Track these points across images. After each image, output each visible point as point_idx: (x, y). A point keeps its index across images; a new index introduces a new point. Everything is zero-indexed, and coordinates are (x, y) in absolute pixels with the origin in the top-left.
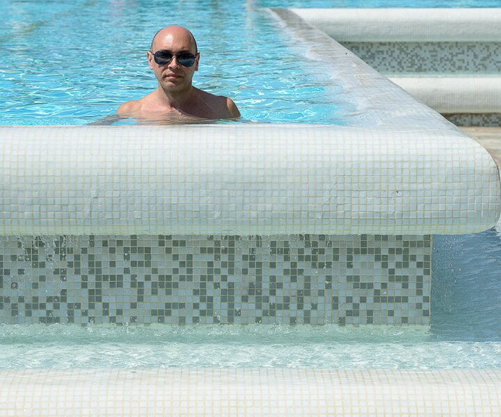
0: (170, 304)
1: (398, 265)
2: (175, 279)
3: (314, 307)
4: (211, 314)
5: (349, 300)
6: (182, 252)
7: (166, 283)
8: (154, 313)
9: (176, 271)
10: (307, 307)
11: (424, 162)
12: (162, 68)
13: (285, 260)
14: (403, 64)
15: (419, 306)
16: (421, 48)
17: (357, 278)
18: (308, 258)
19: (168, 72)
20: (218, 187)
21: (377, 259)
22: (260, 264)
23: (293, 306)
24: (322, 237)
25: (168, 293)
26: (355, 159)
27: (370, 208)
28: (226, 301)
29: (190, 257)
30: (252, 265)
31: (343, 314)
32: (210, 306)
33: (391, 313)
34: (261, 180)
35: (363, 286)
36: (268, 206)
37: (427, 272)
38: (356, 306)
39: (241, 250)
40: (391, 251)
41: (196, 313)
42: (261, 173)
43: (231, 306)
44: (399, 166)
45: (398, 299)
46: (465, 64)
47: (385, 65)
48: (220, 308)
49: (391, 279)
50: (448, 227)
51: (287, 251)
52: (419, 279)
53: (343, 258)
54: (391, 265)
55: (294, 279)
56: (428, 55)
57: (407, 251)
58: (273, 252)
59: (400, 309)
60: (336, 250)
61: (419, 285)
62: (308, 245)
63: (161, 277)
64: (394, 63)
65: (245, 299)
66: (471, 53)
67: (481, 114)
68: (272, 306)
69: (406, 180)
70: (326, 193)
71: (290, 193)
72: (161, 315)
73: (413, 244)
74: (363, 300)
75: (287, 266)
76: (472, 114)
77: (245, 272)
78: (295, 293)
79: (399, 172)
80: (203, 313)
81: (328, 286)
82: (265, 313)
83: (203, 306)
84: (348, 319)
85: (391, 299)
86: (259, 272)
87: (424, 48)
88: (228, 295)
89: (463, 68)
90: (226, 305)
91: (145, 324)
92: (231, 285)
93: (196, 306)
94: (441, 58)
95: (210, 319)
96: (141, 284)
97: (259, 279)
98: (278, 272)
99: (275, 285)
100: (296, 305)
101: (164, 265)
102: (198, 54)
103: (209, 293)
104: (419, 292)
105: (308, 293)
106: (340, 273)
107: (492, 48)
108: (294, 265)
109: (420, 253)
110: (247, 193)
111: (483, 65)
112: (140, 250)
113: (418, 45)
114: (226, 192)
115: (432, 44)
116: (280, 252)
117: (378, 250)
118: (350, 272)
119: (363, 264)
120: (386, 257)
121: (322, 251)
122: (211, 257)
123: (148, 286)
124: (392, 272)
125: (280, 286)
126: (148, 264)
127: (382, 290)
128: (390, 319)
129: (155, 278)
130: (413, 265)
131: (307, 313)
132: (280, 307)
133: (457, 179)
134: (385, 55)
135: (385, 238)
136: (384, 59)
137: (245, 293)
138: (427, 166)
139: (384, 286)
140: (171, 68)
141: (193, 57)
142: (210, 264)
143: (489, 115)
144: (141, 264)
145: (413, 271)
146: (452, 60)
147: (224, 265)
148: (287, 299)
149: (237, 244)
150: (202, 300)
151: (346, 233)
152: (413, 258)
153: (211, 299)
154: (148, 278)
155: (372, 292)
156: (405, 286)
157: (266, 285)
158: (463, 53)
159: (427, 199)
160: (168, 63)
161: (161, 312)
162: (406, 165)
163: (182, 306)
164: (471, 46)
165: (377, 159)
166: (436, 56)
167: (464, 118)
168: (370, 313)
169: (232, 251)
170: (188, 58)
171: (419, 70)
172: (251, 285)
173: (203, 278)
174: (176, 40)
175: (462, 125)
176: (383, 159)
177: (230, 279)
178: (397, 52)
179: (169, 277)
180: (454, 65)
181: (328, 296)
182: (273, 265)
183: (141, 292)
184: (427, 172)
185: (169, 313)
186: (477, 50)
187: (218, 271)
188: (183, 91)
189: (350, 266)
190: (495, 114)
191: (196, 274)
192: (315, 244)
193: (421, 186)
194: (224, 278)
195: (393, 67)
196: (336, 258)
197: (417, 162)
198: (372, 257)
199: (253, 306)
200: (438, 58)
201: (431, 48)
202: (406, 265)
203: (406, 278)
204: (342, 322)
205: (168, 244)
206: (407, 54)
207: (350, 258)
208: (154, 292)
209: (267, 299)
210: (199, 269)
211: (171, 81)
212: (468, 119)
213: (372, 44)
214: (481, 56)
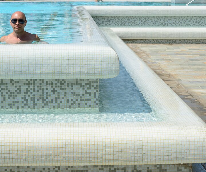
0: (14, 102)
1: (88, 88)
2: (16, 94)
3: (61, 102)
4: (27, 105)
5: (72, 100)
6: (18, 85)
7: (13, 95)
8: (9, 105)
9: (16, 91)
10: (59, 102)
11: (94, 55)
12: (14, 24)
13: (51, 87)
14: (119, 24)
15: (95, 102)
16: (124, 18)
17: (75, 93)
18: (59, 86)
19: (16, 26)
20: (27, 63)
21: (81, 86)
22: (43, 89)
23: (54, 102)
24: (63, 80)
25: (14, 98)
26: (72, 54)
27: (77, 70)
28: (32, 101)
29: (20, 86)
30: (40, 89)
31: (70, 105)
32: (27, 102)
33: (86, 104)
34: (42, 61)
35: (77, 95)
36: (44, 70)
37: (97, 91)
38: (74, 102)
39: (37, 84)
40: (86, 84)
41: (23, 105)
42: (41, 59)
43: (34, 102)
44: (86, 56)
45: (88, 100)
46: (139, 24)
47: (113, 24)
48: (30, 103)
49: (86, 93)
50: (103, 76)
51: (52, 84)
52: (95, 93)
53: (70, 87)
54: (86, 89)
55: (54, 93)
56: (127, 20)
57: (91, 84)
58: (47, 84)
59: (89, 103)
60: (68, 84)
61: (95, 95)
62: (58, 82)
63: (11, 93)
64: (116, 23)
65: (38, 100)
66: (140, 20)
67: (143, 40)
68: (47, 102)
69: (89, 61)
70: (63, 65)
71: (51, 65)
72: (11, 105)
73: (93, 82)
74: (77, 100)
75: (52, 89)
76: (140, 39)
77: (38, 91)
78: (55, 98)
79: (86, 58)
80: (25, 105)
81: (65, 96)
82: (45, 104)
83: (25, 102)
84: (72, 106)
85: (86, 100)
86: (43, 91)
87: (125, 18)
88: (33, 99)
89: (138, 25)
90: (32, 102)
91: (6, 108)
92: (34, 95)
93: (23, 102)
94: (131, 22)
95: (27, 107)
96: (5, 95)
97: (43, 93)
98: (49, 91)
99: (48, 95)
100: (55, 102)
101: (12, 89)
102: (26, 21)
103: (27, 98)
104: (95, 97)
105: (59, 98)
106: (69, 91)
107: (147, 19)
108: (54, 89)
109: (95, 85)
110: (37, 66)
111: (144, 24)
112: (4, 84)
113: (124, 17)
114: (30, 65)
115: (128, 17)
116: (49, 84)
117: (81, 84)
118: (72, 91)
119: (77, 88)
120: (84, 86)
121: (63, 84)
122: (27, 87)
123: (7, 96)
124: (86, 91)
125: (50, 95)
126: (7, 89)
127: (83, 97)
128: (86, 106)
129: (9, 93)
130: (93, 88)
131: (59, 104)
132: (50, 102)
133: (105, 60)
134: (113, 21)
135: (84, 80)
136: (113, 22)
137: (38, 98)
138: (96, 56)
139: (83, 95)
140: (17, 24)
141: (24, 21)
142: (27, 89)
143: (145, 40)
144: (4, 89)
145: (93, 90)
146: (134, 22)
147: (31, 89)
148: (52, 100)
149: (36, 82)
150: (25, 100)
151: (70, 78)
152: (93, 86)
153: (27, 100)
154: (7, 93)
155: (79, 97)
156: (90, 95)
157: (45, 96)
158: (138, 20)
159: (96, 67)
160: (16, 23)
161: (11, 104)
162: (89, 56)
163: (18, 102)
164: (140, 18)
165: (79, 54)
166: (129, 21)
167: (138, 41)
168: (79, 104)
169: (34, 84)
170: (23, 21)
171: (124, 25)
172: (40, 95)
173: (25, 93)
174: (19, 15)
175: (137, 43)
176: (81, 54)
177: (33, 93)
178: (117, 20)
179: (14, 93)
180: (135, 24)
181: (65, 98)
182: (47, 89)
183: (4, 98)
184: (96, 58)
185: (14, 105)
186: (142, 19)
187: (29, 91)
188: (21, 32)
189: (72, 89)
190: (148, 39)
191: (22, 92)
192: (61, 82)
193: (93, 63)
194: (31, 93)
195: (116, 24)
196: (68, 86)
197: (92, 55)
198: (79, 86)
199: (41, 102)
200: (130, 22)
201: (128, 18)
202: (90, 89)
203: (90, 93)
204: (70, 107)
205: (13, 82)
206: (120, 20)
207: (72, 86)
208: (9, 98)
209: (45, 100)
210: (23, 90)
211: (17, 29)
212: (139, 41)
213: (109, 17)
214: (143, 21)
